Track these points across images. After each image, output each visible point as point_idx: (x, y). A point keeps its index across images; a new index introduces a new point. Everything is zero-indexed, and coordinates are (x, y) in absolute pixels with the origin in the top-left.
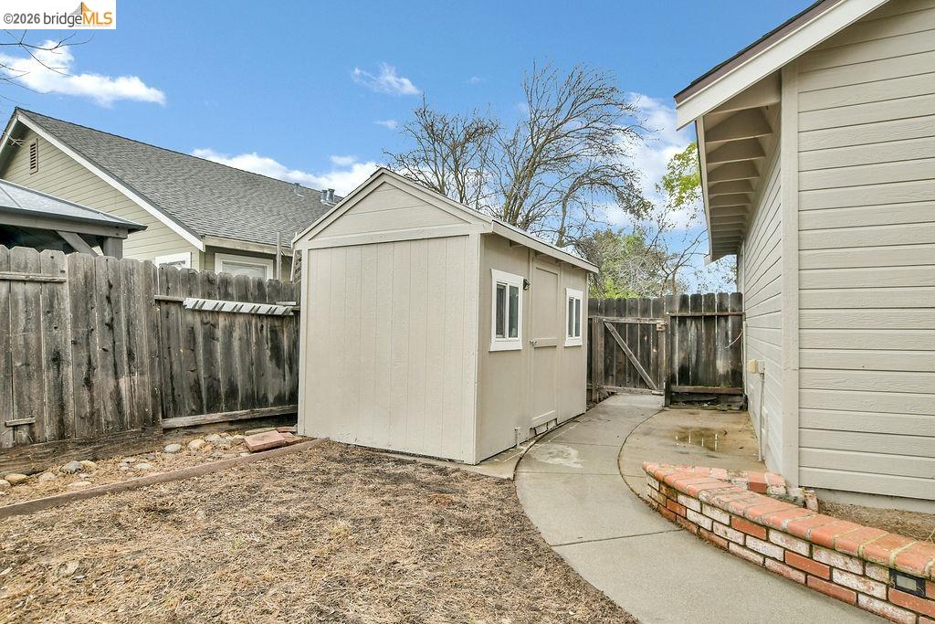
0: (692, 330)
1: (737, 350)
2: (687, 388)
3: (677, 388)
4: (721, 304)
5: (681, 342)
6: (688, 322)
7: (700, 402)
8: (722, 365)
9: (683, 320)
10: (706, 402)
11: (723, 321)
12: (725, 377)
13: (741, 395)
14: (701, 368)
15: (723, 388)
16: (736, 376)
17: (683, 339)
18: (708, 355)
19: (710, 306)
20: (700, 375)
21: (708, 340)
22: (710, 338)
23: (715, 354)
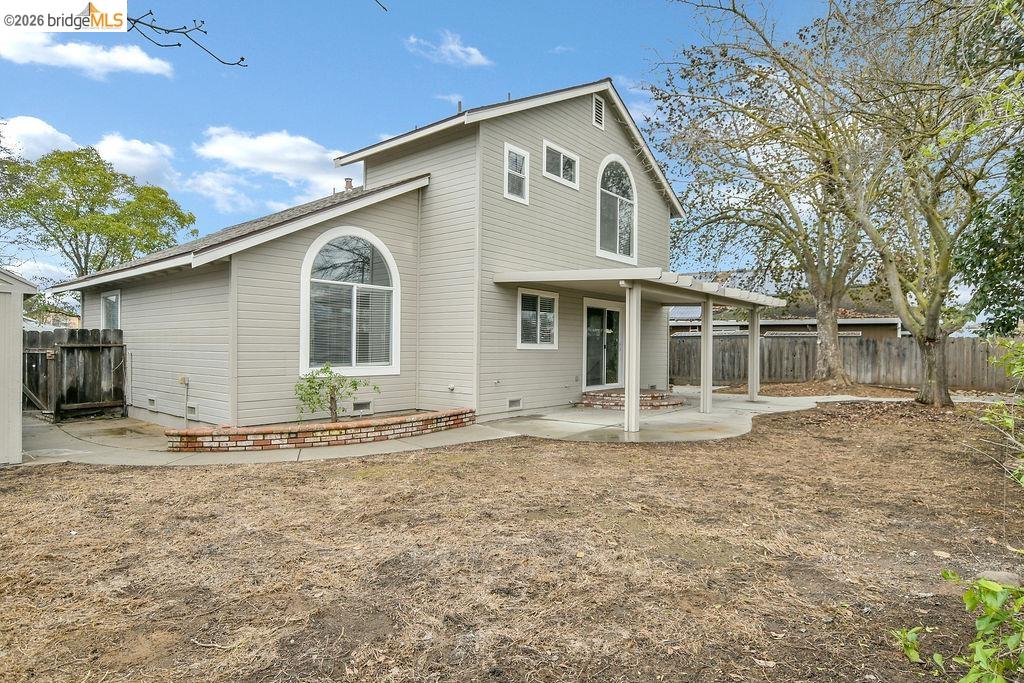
0: (80, 358)
1: (120, 374)
2: (75, 406)
3: (65, 406)
4: (105, 338)
5: (69, 368)
6: (76, 351)
7: (86, 416)
8: (106, 385)
9: (70, 350)
10: (92, 415)
11: (106, 351)
12: (109, 394)
13: (122, 406)
14: (88, 389)
15: (107, 402)
16: (118, 393)
17: (71, 365)
18: (94, 378)
19: (96, 340)
20: (87, 394)
21: (94, 365)
22: (96, 365)
23: (100, 376)
